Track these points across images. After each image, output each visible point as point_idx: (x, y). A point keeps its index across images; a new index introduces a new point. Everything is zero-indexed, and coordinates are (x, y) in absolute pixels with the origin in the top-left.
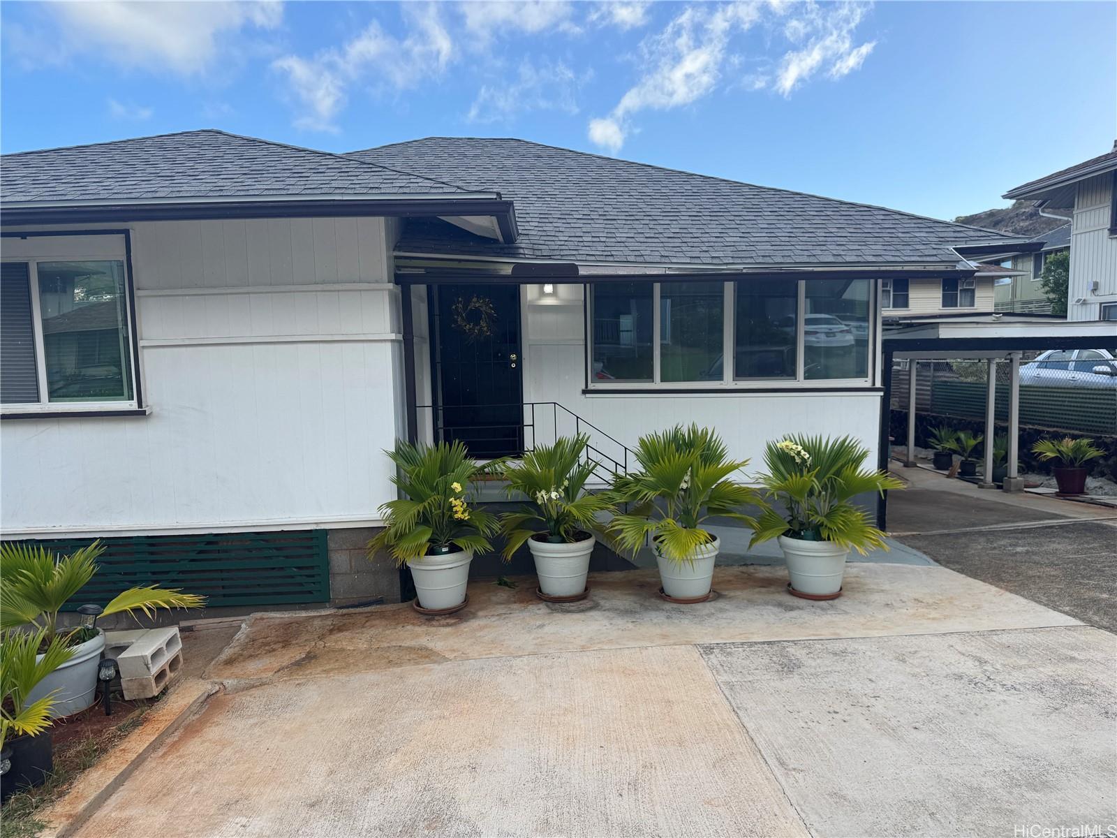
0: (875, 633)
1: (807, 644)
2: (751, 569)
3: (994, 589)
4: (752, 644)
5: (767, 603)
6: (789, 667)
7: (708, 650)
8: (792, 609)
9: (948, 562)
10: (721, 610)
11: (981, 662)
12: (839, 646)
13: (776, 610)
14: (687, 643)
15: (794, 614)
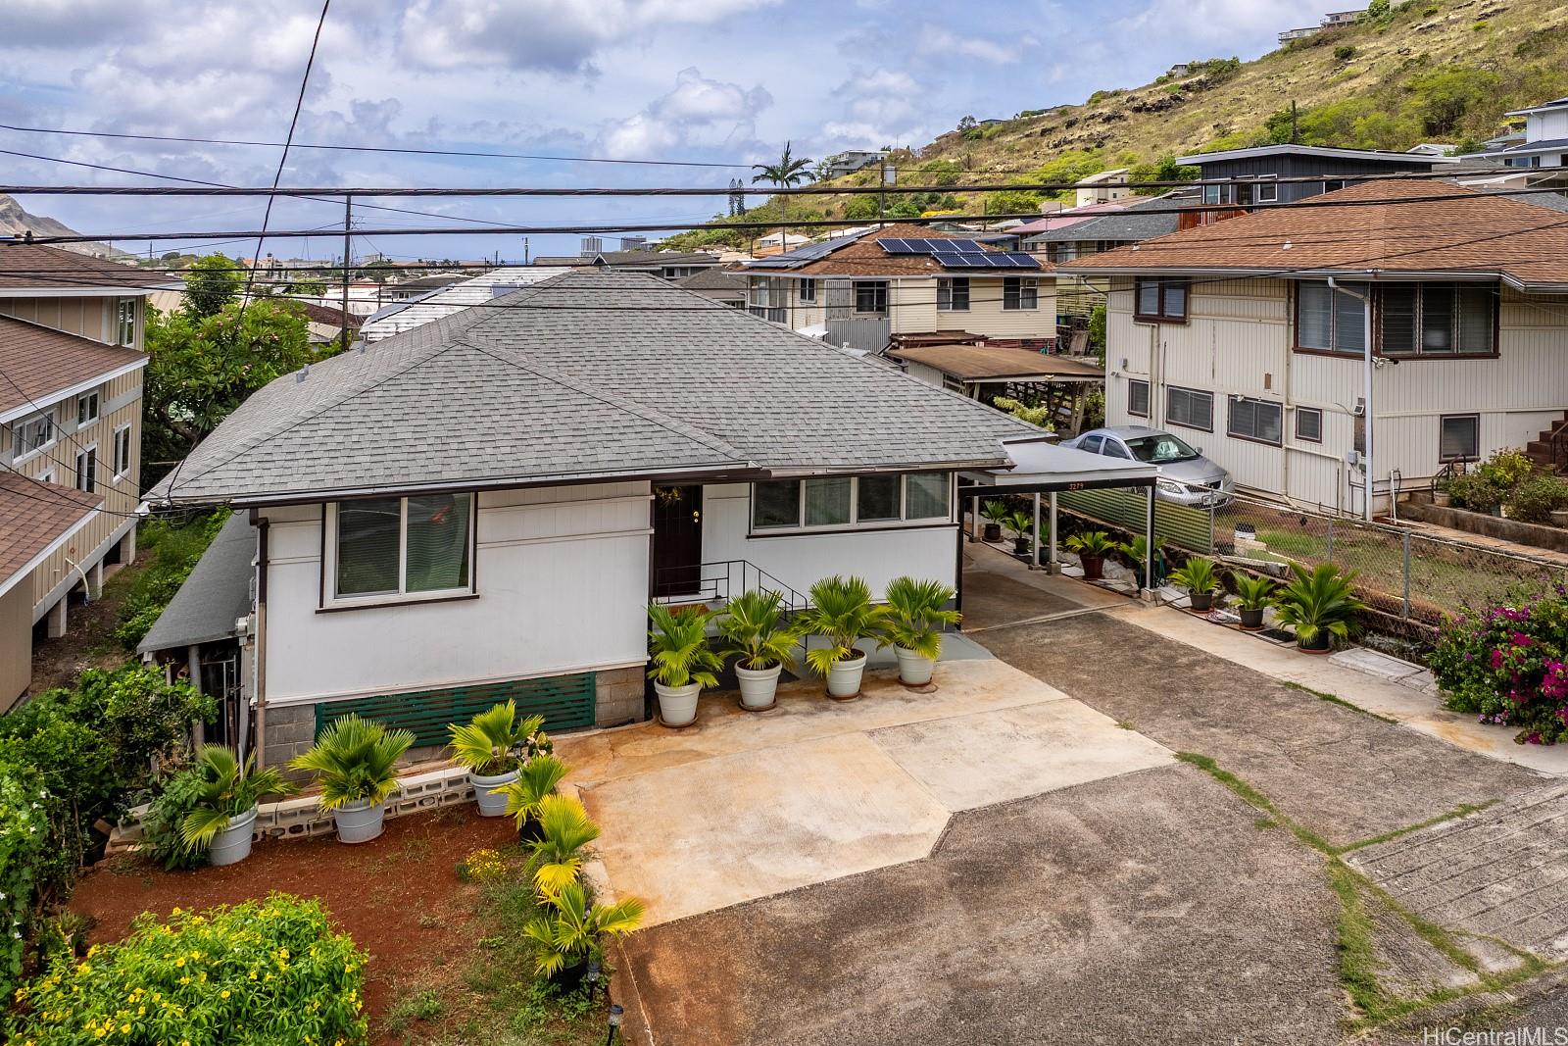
0: (960, 713)
1: (925, 724)
2: (877, 673)
3: (1027, 676)
4: (895, 727)
5: (894, 699)
6: (918, 739)
7: (871, 733)
8: (909, 701)
9: (1002, 655)
10: (868, 707)
11: (1014, 725)
12: (941, 724)
13: (901, 702)
14: (857, 731)
15: (912, 704)
